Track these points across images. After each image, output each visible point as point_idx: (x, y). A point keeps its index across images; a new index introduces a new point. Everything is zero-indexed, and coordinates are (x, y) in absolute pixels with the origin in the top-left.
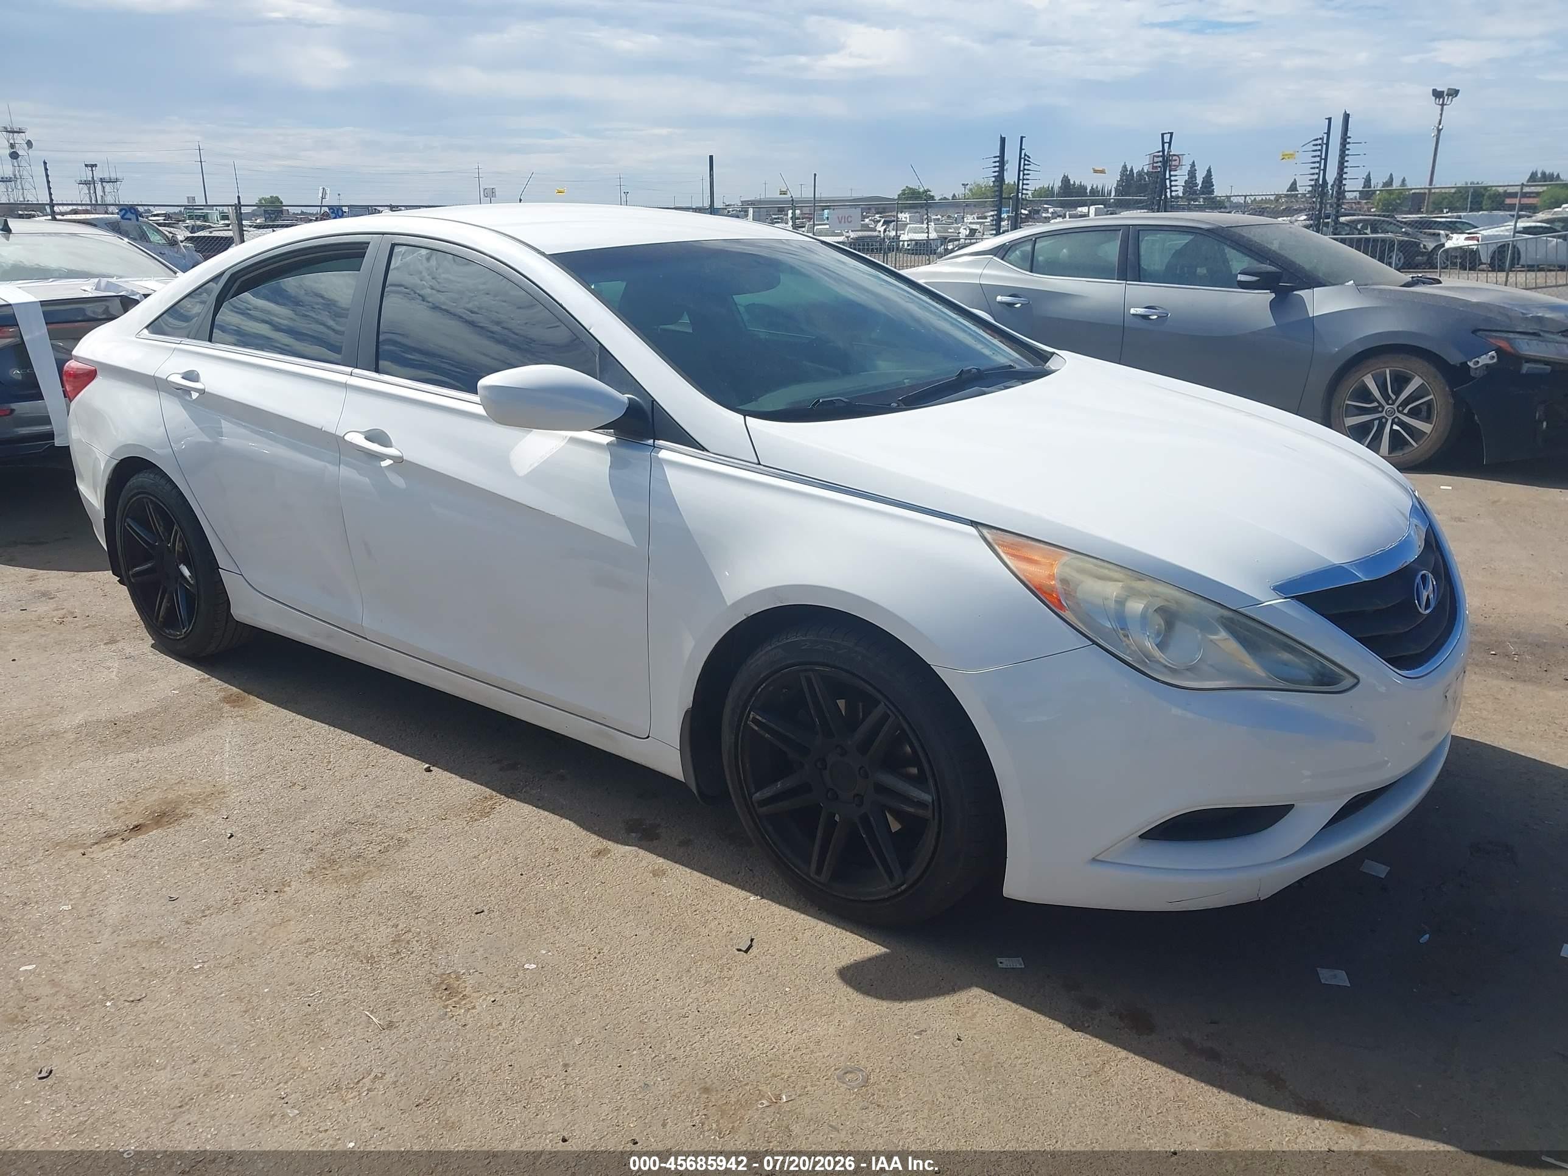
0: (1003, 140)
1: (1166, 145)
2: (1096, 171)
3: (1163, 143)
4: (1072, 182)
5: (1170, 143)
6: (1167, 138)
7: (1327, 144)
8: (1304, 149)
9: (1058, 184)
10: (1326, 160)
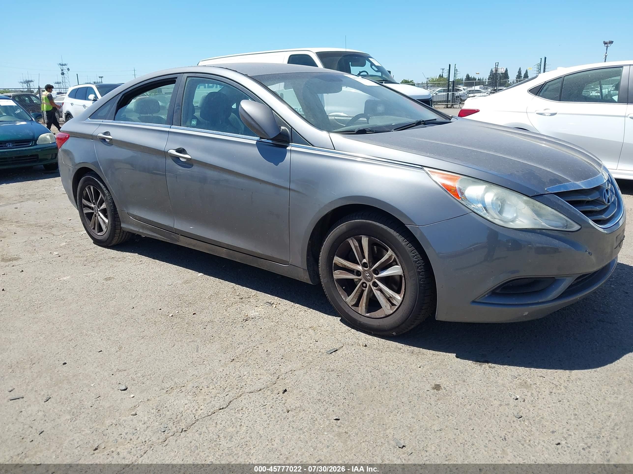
0: (450, 65)
1: (497, 66)
2: (477, 74)
3: (496, 66)
4: (470, 77)
5: (498, 65)
6: (497, 64)
7: (541, 65)
8: (535, 66)
9: (465, 77)
10: (540, 69)
